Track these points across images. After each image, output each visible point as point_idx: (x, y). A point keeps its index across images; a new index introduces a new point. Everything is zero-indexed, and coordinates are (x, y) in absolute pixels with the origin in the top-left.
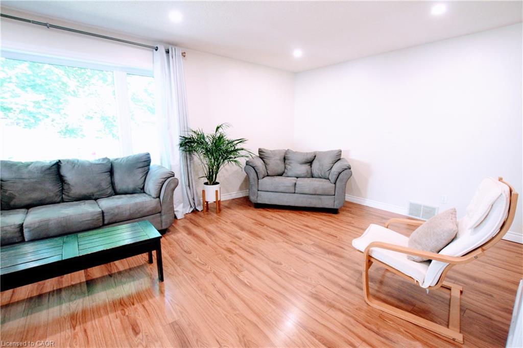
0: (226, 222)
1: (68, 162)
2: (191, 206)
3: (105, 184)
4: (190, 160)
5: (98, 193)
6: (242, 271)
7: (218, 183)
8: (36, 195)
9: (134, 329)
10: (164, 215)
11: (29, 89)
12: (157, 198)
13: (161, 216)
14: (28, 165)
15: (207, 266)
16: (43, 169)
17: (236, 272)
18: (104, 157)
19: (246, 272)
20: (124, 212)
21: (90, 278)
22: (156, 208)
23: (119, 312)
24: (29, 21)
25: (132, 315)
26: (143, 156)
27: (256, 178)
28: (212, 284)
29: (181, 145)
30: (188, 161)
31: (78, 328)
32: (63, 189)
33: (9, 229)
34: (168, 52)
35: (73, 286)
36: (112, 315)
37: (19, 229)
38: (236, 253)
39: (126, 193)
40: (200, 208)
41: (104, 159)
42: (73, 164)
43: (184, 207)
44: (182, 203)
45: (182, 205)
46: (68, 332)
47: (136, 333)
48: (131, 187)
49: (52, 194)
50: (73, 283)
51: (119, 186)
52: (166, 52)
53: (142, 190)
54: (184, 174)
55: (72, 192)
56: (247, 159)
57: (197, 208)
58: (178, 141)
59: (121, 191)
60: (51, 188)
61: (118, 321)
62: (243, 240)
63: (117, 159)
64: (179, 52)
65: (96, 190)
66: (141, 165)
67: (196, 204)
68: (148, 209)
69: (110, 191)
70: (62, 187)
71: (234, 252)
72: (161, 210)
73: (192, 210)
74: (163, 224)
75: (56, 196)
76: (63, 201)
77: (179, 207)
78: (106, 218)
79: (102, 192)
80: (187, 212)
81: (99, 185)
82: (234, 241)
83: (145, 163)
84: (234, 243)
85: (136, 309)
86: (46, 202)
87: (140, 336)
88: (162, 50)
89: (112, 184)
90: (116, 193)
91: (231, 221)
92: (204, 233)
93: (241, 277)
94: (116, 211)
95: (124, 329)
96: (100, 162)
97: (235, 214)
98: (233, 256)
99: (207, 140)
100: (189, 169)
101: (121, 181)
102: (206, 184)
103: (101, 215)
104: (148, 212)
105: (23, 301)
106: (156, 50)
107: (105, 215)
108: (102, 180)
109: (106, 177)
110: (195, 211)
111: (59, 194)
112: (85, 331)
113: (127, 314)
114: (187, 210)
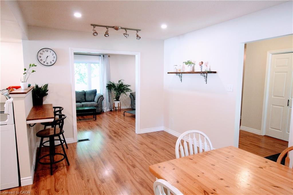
3: (83, 98)
7: (119, 101)
10: (99, 108)
12: (97, 102)
26: (94, 90)
27: (133, 99)
29: (107, 87)
30: (110, 92)
34: (104, 56)
40: (113, 110)
43: (107, 109)
44: (106, 107)
45: (106, 108)
48: (90, 99)
53: (93, 101)
56: (131, 92)
58: (106, 85)
63: (87, 91)
64: (107, 56)
66: (94, 93)
67: (112, 108)
68: (95, 105)
69: (84, 100)
72: (98, 106)
74: (99, 111)
81: (82, 99)
88: (102, 56)
89: (85, 98)
90: (86, 101)
99: (116, 85)
100: (110, 95)
101: (88, 98)
102: (115, 101)
106: (100, 56)
109: (83, 96)
110: (111, 111)
114: (109, 110)
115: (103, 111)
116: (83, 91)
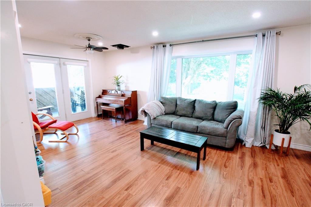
0: (278, 165)
1: (198, 100)
2: (262, 143)
3: (210, 114)
4: (269, 110)
5: (205, 117)
6: (239, 198)
7: (289, 133)
8: (184, 112)
9: (168, 178)
10: (228, 139)
11: (210, 66)
12: (226, 128)
13: (226, 139)
14: (186, 100)
15: (224, 180)
16: (189, 103)
17: (235, 196)
18: (214, 100)
19: (242, 201)
20: (207, 130)
21: (180, 152)
22: (223, 134)
23: (172, 169)
24: (196, 42)
25: (173, 173)
26: (232, 103)
28: (214, 189)
29: (262, 99)
30: (267, 110)
31: (160, 164)
32: (193, 112)
33: (169, 122)
34: (264, 36)
35: (174, 151)
36: (169, 168)
37: (171, 123)
38: (253, 187)
39: (217, 121)
40: (268, 147)
41: (213, 101)
42: (200, 102)
44: (252, 137)
45: (252, 139)
46: (156, 163)
47: (167, 179)
49: (188, 113)
50: (175, 150)
51: (216, 117)
52: (263, 36)
54: (261, 119)
55: (195, 114)
57: (267, 146)
58: (259, 95)
59: (215, 119)
60: (189, 111)
61: (168, 171)
62: (273, 184)
65: (204, 116)
66: (230, 108)
67: (267, 143)
68: (218, 133)
69: (211, 118)
70: (194, 111)
71: (252, 185)
72: (227, 136)
73: (261, 145)
74: (226, 145)
75: (190, 114)
76: (192, 117)
77: (249, 139)
78: (198, 130)
79: (207, 117)
80: (257, 146)
81: (206, 114)
82: (264, 180)
83: (234, 107)
84: (262, 181)
85: (177, 172)
86: (186, 116)
87: (167, 181)
88: (260, 35)
89: (213, 114)
90: (213, 119)
91: (283, 167)
92: (250, 163)
93: (234, 200)
94: (203, 128)
95: (166, 175)
96: (211, 103)
97: (297, 165)
98: (248, 186)
99: (284, 97)
100: (267, 116)
101: (218, 114)
102: (277, 131)
103: (197, 128)
104: (219, 134)
105: (160, 147)
106: (256, 36)
107: (198, 128)
108: (208, 112)
109: (211, 110)
110: (263, 147)
111: (191, 113)
112: (160, 166)
113: (173, 171)
114: (258, 144)
115: (243, 144)
116: (215, 101)
